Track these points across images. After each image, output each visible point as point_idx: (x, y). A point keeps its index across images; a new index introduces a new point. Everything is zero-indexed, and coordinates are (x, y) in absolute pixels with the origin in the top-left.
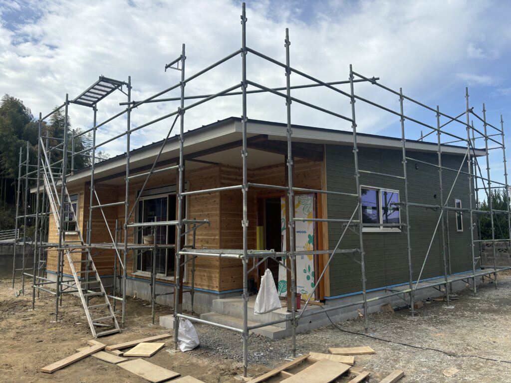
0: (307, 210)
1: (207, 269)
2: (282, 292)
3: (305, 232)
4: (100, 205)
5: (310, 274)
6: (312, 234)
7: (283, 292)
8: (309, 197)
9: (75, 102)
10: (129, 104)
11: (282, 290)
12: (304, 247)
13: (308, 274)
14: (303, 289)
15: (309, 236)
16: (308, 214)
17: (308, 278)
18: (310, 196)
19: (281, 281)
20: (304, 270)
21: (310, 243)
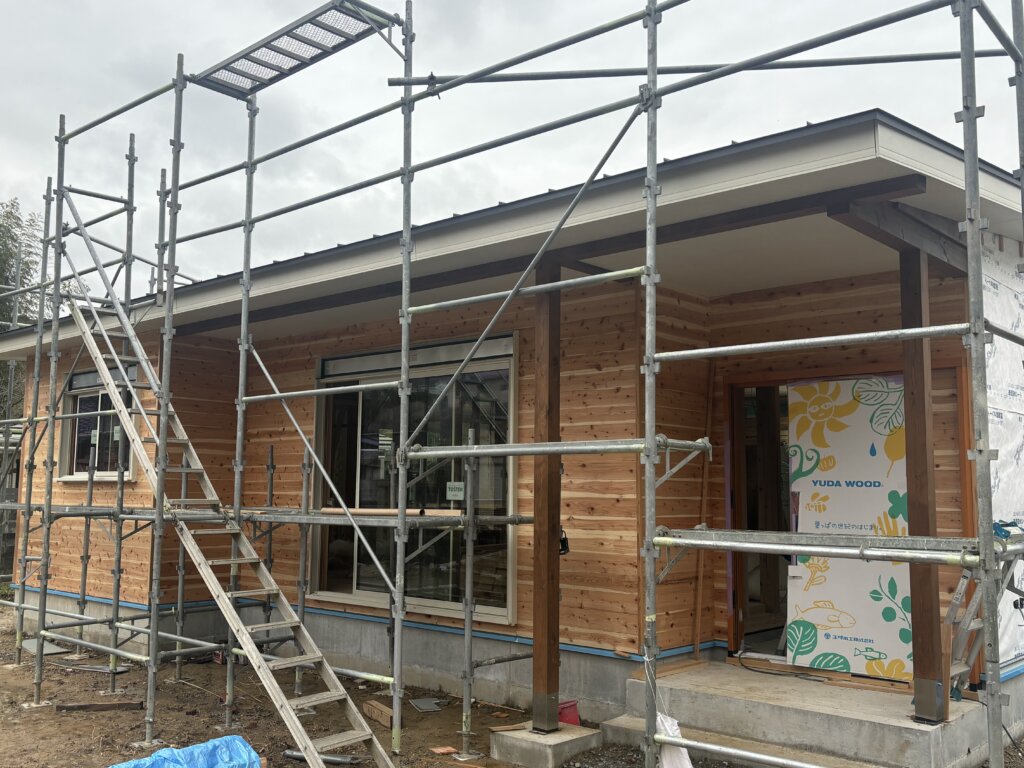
0: (885, 420)
1: (590, 589)
2: (797, 653)
3: (879, 484)
4: (278, 394)
5: (896, 604)
6: (903, 491)
7: (802, 653)
8: (892, 385)
9: (206, 81)
10: (407, 83)
11: (799, 647)
12: (872, 527)
13: (886, 602)
14: (869, 645)
15: (893, 496)
16: (887, 431)
17: (889, 615)
18: (897, 382)
19: (794, 623)
20: (875, 592)
21: (894, 516)
